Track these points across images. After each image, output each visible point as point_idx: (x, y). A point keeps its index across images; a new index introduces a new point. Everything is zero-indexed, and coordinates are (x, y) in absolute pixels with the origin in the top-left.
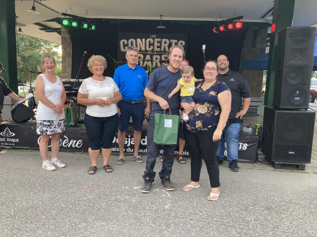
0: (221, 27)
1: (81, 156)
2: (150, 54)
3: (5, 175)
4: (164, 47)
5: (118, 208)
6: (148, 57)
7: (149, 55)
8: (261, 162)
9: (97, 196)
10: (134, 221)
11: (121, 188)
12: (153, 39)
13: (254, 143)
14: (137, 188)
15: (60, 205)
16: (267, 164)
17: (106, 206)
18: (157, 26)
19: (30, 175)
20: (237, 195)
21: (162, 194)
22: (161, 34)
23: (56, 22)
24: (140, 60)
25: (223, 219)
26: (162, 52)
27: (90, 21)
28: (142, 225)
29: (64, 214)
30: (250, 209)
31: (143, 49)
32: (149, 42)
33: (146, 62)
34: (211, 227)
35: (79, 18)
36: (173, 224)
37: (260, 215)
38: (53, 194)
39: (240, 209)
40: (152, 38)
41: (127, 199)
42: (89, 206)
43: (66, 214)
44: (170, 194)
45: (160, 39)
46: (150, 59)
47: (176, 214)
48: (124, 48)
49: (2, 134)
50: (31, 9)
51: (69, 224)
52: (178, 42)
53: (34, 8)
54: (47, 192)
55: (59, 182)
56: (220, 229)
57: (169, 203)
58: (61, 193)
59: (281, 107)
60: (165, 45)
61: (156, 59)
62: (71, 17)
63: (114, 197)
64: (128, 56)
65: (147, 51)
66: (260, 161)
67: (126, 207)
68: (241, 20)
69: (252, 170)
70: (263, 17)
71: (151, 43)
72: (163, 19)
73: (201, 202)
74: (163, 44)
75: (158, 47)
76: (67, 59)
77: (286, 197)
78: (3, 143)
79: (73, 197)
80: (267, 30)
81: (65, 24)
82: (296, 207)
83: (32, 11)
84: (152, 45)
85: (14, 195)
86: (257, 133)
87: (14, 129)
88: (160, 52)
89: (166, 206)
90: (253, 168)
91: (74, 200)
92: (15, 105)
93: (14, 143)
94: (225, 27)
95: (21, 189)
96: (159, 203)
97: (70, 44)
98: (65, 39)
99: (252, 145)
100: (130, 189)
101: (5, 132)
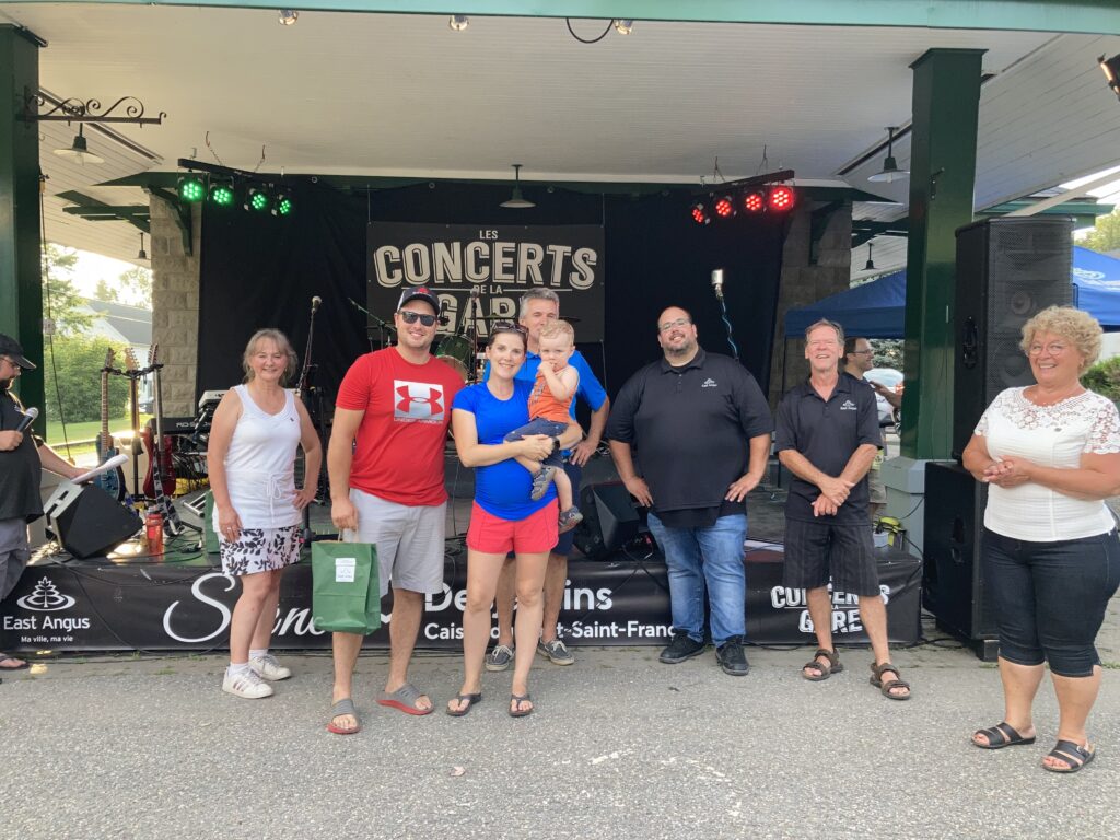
0: (721, 204)
2: (480, 296)
4: (528, 270)
5: (580, 831)
7: (475, 296)
9: (486, 798)
11: (550, 765)
12: (490, 243)
13: (908, 582)
14: (600, 759)
18: (504, 201)
21: (696, 775)
22: (516, 227)
23: (143, 187)
26: (521, 286)
27: (275, 185)
30: (994, 797)
31: (456, 276)
32: (477, 253)
35: (236, 176)
38: (328, 807)
39: (962, 801)
40: (485, 241)
41: (591, 800)
44: (721, 771)
45: (513, 245)
46: (480, 313)
49: (26, 602)
50: (71, 146)
52: (573, 252)
53: (80, 144)
54: (301, 800)
55: (323, 764)
57: (734, 799)
60: (530, 262)
61: (503, 310)
63: (544, 799)
65: (471, 285)
66: (931, 639)
69: (920, 670)
71: (481, 257)
72: (525, 176)
73: (833, 789)
74: (524, 261)
75: (506, 270)
76: (173, 316)
78: (28, 636)
79: (406, 811)
80: (851, 212)
81: (191, 197)
83: (75, 153)
84: (486, 265)
85: (191, 823)
87: (73, 583)
88: (516, 285)
89: (731, 813)
90: (918, 663)
91: (417, 820)
92: (66, 493)
93: (70, 634)
94: (732, 205)
95: (202, 801)
96: (703, 804)
97: (184, 263)
98: (166, 244)
99: (903, 590)
100: (582, 766)
101: (35, 594)
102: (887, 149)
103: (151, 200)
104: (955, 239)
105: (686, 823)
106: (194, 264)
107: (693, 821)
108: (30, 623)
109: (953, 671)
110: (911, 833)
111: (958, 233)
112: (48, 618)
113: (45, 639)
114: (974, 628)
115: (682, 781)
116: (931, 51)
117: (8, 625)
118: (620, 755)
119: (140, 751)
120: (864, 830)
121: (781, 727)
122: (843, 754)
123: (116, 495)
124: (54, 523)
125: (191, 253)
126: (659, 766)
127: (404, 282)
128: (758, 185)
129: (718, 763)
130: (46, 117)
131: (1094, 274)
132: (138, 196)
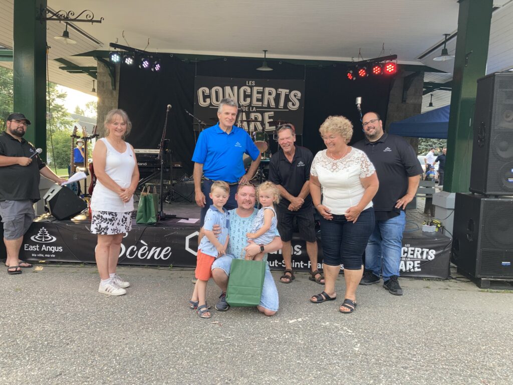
0: (361, 70)
1: (171, 274)
2: (245, 112)
3: (68, 306)
4: (268, 100)
5: (282, 352)
8: (455, 279)
9: (238, 335)
10: (319, 372)
12: (251, 87)
14: (293, 321)
15: (186, 351)
17: (261, 350)
18: (258, 67)
19: (109, 304)
21: (338, 330)
22: (263, 80)
25: (453, 366)
26: (265, 108)
27: (153, 57)
28: (335, 378)
29: (202, 364)
30: (485, 349)
32: (245, 92)
34: (441, 378)
35: (136, 52)
36: (382, 375)
37: (503, 358)
38: (164, 334)
40: (249, 86)
41: (288, 339)
42: (234, 351)
43: (206, 365)
44: (351, 330)
45: (262, 88)
46: (245, 119)
47: (377, 360)
48: (205, 101)
49: (35, 238)
50: (62, 35)
51: (220, 380)
52: (290, 92)
53: (66, 34)
54: (152, 331)
55: (163, 316)
56: (457, 381)
57: (356, 342)
58: (177, 332)
59: (488, 193)
60: (270, 96)
61: (256, 118)
62: (123, 50)
63: (266, 337)
64: (220, 113)
65: (242, 106)
66: (454, 277)
67: (295, 352)
68: (394, 61)
69: (448, 291)
70: (420, 58)
71: (247, 94)
72: (268, 56)
73: (405, 341)
74: (266, 96)
75: (258, 100)
78: (35, 254)
79: (201, 338)
80: (424, 78)
81: (115, 61)
83: (64, 38)
84: (249, 97)
85: (102, 337)
87: (55, 230)
88: (262, 107)
89: (355, 349)
90: (448, 287)
91: (205, 343)
92: (54, 190)
93: (54, 254)
94: (367, 72)
95: (107, 328)
96: (342, 344)
97: (112, 93)
98: (104, 84)
99: (442, 253)
100: (284, 324)
101: (39, 235)
102: (444, 45)
103: (98, 64)
104: (477, 84)
105: (333, 352)
106: (116, 94)
107: (336, 351)
108: (36, 248)
109: (465, 292)
110: (443, 363)
111: (479, 81)
112: (44, 246)
113: (42, 255)
114: (477, 272)
115: (332, 333)
117: (26, 248)
118: (302, 320)
119: (81, 305)
120: (420, 361)
121: (380, 311)
122: (410, 325)
123: (76, 193)
124: (48, 203)
125: (115, 89)
126: (321, 326)
127: (211, 104)
128: (377, 61)
129: (350, 326)
130: (50, 19)
132: (91, 62)
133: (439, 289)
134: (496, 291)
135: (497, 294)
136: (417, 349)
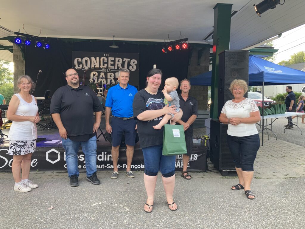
0: (169, 47)
1: (36, 176)
4: (118, 65)
6: (102, 74)
7: (103, 72)
8: (210, 171)
9: (55, 216)
11: (80, 206)
12: (107, 57)
13: (203, 153)
14: (95, 204)
16: (216, 172)
17: (64, 225)
18: (111, 46)
20: (190, 204)
21: (120, 209)
22: (114, 53)
23: (8, 40)
24: (95, 77)
26: (116, 70)
27: (44, 40)
30: (204, 216)
31: (97, 66)
32: (103, 60)
33: (100, 80)
35: (32, 37)
37: (212, 221)
39: (194, 217)
40: (106, 57)
41: (85, 217)
44: (128, 208)
45: (114, 58)
46: (104, 77)
48: (79, 66)
52: (130, 60)
55: (13, 205)
57: (128, 217)
60: (118, 63)
61: (111, 76)
62: (24, 36)
63: (72, 216)
65: (102, 69)
68: (187, 42)
69: (203, 179)
70: (205, 39)
71: (105, 61)
72: (116, 39)
74: (117, 63)
75: (111, 65)
77: (233, 202)
79: (29, 220)
80: (210, 51)
82: (243, 211)
84: (106, 64)
86: (205, 145)
88: (114, 69)
89: (125, 221)
94: (172, 48)
96: (118, 218)
98: (18, 56)
99: (201, 156)
100: (89, 207)
102: (213, 34)
103: (12, 44)
105: (110, 224)
106: (24, 62)
107: (112, 223)
109: (212, 179)
110: (174, 227)
111: (219, 55)
114: (220, 167)
115: (115, 211)
116: (217, 4)
118: (102, 203)
120: (161, 226)
126: (111, 206)
127: (83, 68)
128: (179, 42)
129: (129, 206)
131: (272, 69)
133: (198, 178)
134: (230, 177)
135: (230, 179)
136: (163, 219)
